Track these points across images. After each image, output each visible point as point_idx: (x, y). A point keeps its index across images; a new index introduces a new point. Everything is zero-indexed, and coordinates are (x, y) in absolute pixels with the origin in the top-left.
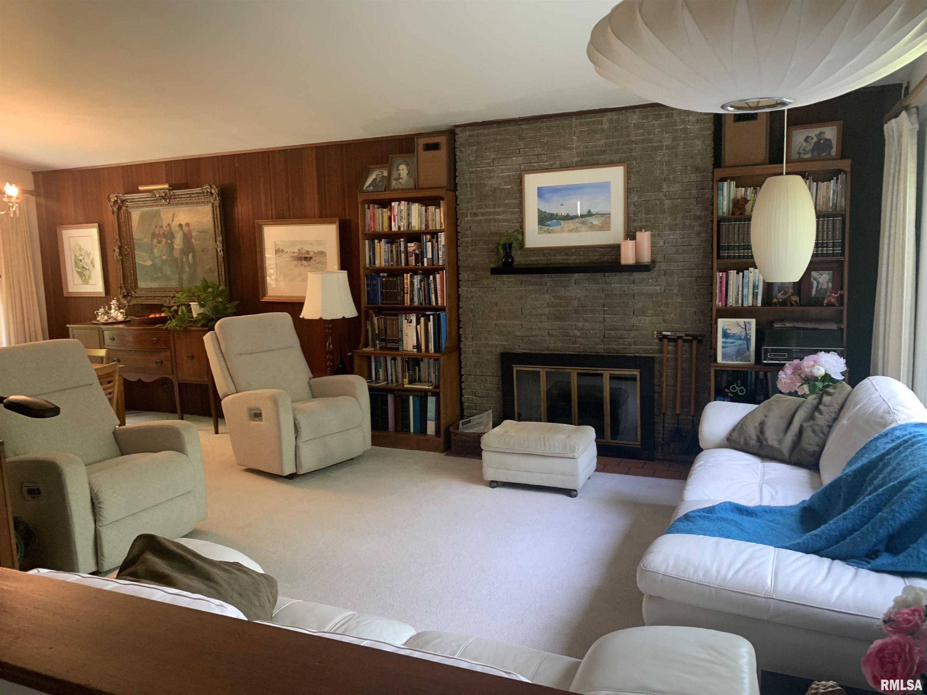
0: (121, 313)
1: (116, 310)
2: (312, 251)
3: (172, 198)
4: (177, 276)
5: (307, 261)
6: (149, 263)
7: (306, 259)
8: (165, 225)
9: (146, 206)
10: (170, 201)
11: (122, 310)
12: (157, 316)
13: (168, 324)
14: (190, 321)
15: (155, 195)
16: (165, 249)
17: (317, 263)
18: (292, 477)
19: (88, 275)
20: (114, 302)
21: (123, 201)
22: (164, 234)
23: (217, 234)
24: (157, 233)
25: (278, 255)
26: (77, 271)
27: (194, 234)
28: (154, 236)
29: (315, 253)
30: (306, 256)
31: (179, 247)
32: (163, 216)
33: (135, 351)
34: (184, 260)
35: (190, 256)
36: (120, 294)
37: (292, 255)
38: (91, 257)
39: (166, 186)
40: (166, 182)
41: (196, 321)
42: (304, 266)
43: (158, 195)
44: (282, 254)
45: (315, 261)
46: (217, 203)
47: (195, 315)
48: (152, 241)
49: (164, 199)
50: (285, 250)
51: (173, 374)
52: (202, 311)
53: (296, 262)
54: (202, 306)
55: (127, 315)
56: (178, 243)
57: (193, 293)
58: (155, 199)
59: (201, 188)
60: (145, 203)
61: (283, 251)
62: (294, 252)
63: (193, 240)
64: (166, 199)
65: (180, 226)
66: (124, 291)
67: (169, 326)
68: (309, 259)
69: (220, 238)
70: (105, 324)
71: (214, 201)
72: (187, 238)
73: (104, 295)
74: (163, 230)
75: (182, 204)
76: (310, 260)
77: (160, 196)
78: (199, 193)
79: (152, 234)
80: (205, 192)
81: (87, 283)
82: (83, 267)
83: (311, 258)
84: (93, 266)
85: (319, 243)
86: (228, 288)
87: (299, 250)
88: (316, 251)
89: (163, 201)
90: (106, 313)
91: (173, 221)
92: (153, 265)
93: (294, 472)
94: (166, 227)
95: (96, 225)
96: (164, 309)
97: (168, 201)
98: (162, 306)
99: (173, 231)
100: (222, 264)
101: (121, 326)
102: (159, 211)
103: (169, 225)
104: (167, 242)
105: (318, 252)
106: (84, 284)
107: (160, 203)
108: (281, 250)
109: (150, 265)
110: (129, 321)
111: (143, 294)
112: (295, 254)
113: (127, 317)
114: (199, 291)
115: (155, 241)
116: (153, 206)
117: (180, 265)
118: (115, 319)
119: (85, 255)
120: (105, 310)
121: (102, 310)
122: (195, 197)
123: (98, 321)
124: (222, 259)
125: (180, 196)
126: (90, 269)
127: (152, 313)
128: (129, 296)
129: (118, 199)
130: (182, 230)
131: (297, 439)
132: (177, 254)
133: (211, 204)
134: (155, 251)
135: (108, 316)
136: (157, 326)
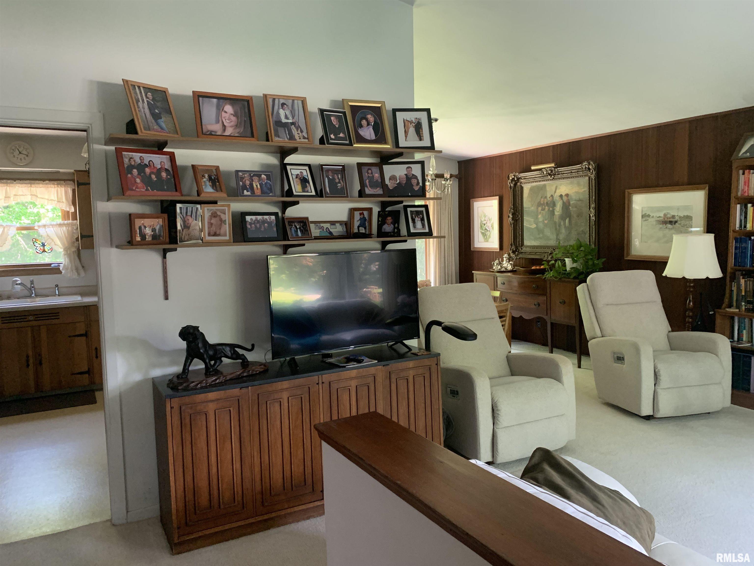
0: (510, 264)
1: (506, 262)
2: (678, 216)
3: (556, 174)
4: (555, 237)
5: (672, 225)
6: (534, 226)
7: (671, 222)
8: (549, 195)
9: (535, 182)
10: (554, 177)
11: (511, 262)
12: (538, 267)
13: (546, 275)
14: (565, 274)
15: (543, 173)
16: (547, 216)
17: (682, 226)
18: (648, 418)
19: (488, 235)
20: (506, 255)
21: (518, 179)
22: (547, 203)
23: (591, 202)
24: (542, 202)
25: (644, 219)
26: (481, 232)
27: (571, 203)
28: (539, 204)
29: (680, 217)
30: (671, 220)
31: (558, 213)
32: (548, 188)
33: (519, 294)
34: (562, 223)
35: (567, 221)
36: (510, 250)
37: (658, 219)
38: (492, 222)
39: (553, 165)
40: (553, 162)
41: (569, 274)
42: (669, 229)
43: (545, 173)
44: (648, 218)
45: (680, 224)
46: (593, 176)
47: (568, 269)
48: (537, 208)
49: (550, 175)
50: (652, 215)
51: (547, 315)
52: (575, 265)
53: (661, 226)
54: (574, 261)
55: (514, 266)
56: (558, 211)
57: (568, 251)
58: (543, 175)
59: (580, 165)
60: (535, 179)
61: (649, 216)
62: (660, 217)
63: (570, 207)
64: (552, 175)
65: (561, 196)
66: (513, 247)
67: (547, 276)
68: (673, 223)
69: (593, 206)
70: (499, 272)
71: (591, 175)
72: (566, 206)
73: (498, 250)
74: (547, 200)
75: (563, 178)
76: (675, 224)
77: (547, 173)
78: (578, 169)
79: (538, 203)
80: (584, 168)
81: (487, 241)
82: (486, 229)
83: (676, 222)
84: (493, 228)
85: (686, 208)
86: (597, 247)
87: (665, 215)
88: (682, 215)
89: (549, 177)
90: (500, 263)
91: (555, 192)
92: (537, 228)
93: (652, 414)
94: (549, 198)
95: (498, 197)
96: (544, 262)
97: (553, 177)
98: (541, 260)
99: (555, 201)
100: (594, 227)
101: (509, 274)
102: (545, 186)
103: (552, 196)
104: (549, 210)
105: (684, 216)
106: (485, 242)
107: (547, 179)
108: (647, 214)
109: (535, 228)
110: (515, 271)
111: (528, 250)
112: (661, 219)
113: (514, 268)
114: (573, 249)
115: (540, 208)
116: (541, 181)
117: (558, 227)
118: (506, 269)
119: (488, 220)
120: (499, 261)
121: (497, 261)
122: (575, 172)
123: (494, 269)
124: (593, 223)
125: (563, 172)
126: (490, 231)
127: (533, 265)
128: (517, 251)
129: (515, 177)
130: (562, 199)
131: (656, 385)
132: (556, 219)
133: (587, 178)
134: (540, 216)
135: (501, 266)
136: (537, 276)
